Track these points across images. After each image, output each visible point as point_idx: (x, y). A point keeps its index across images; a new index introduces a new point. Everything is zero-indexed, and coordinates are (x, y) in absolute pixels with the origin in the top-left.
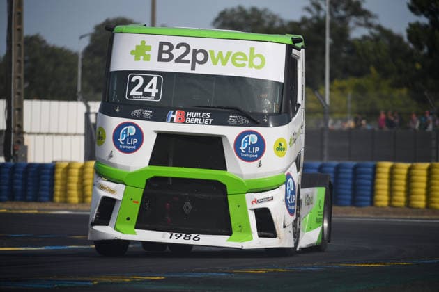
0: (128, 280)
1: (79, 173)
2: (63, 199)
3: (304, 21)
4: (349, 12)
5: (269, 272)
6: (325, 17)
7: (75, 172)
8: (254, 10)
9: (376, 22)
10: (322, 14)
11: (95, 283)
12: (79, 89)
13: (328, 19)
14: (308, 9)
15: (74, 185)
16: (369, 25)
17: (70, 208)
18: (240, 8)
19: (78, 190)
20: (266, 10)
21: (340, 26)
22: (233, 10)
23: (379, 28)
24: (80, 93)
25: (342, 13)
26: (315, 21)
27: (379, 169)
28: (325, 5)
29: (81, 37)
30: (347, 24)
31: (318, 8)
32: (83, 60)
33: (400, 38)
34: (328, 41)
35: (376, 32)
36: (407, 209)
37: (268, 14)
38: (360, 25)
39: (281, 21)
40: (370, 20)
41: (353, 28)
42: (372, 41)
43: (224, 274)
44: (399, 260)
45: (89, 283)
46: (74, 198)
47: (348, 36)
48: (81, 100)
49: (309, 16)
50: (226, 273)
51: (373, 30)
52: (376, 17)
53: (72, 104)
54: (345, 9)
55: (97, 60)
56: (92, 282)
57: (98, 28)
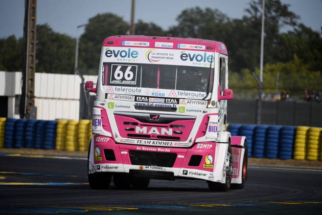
0: (110, 210)
1: (75, 128)
2: (63, 147)
3: (245, 19)
4: (278, 13)
5: (215, 206)
6: (261, 17)
7: (72, 128)
8: (208, 10)
9: (299, 22)
10: (259, 14)
11: (87, 211)
12: (76, 66)
13: (263, 18)
14: (248, 11)
15: (71, 137)
16: (294, 24)
17: (68, 154)
18: (198, 8)
19: (74, 141)
20: (217, 10)
21: (272, 23)
22: (192, 10)
23: (302, 26)
24: (77, 68)
25: (274, 14)
26: (253, 20)
27: (299, 132)
28: (262, 8)
29: (79, 27)
30: (277, 22)
31: (256, 10)
32: (80, 44)
33: (317, 35)
34: (263, 34)
35: (300, 29)
36: (319, 162)
37: (218, 13)
38: (287, 23)
39: (228, 19)
40: (294, 20)
41: (282, 25)
42: (295, 35)
43: (182, 207)
44: (312, 200)
45: (82, 211)
46: (71, 147)
47: (278, 31)
48: (77, 74)
49: (249, 15)
50: (184, 206)
51: (297, 27)
52: (298, 17)
53: (71, 77)
54: (276, 11)
55: (90, 44)
56: (84, 210)
57: (91, 20)
